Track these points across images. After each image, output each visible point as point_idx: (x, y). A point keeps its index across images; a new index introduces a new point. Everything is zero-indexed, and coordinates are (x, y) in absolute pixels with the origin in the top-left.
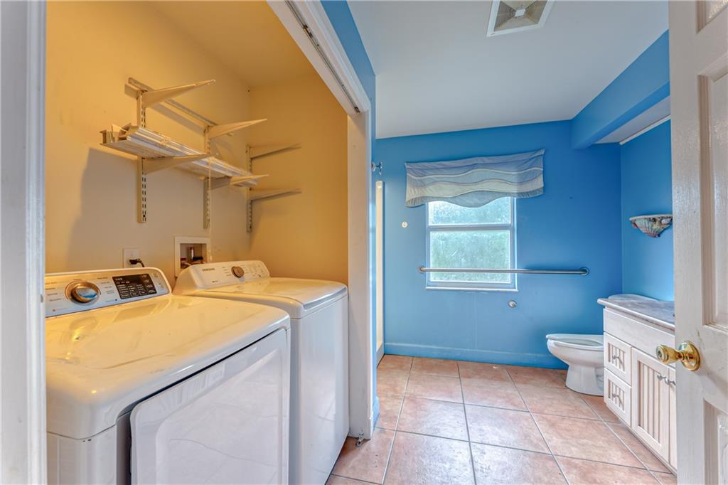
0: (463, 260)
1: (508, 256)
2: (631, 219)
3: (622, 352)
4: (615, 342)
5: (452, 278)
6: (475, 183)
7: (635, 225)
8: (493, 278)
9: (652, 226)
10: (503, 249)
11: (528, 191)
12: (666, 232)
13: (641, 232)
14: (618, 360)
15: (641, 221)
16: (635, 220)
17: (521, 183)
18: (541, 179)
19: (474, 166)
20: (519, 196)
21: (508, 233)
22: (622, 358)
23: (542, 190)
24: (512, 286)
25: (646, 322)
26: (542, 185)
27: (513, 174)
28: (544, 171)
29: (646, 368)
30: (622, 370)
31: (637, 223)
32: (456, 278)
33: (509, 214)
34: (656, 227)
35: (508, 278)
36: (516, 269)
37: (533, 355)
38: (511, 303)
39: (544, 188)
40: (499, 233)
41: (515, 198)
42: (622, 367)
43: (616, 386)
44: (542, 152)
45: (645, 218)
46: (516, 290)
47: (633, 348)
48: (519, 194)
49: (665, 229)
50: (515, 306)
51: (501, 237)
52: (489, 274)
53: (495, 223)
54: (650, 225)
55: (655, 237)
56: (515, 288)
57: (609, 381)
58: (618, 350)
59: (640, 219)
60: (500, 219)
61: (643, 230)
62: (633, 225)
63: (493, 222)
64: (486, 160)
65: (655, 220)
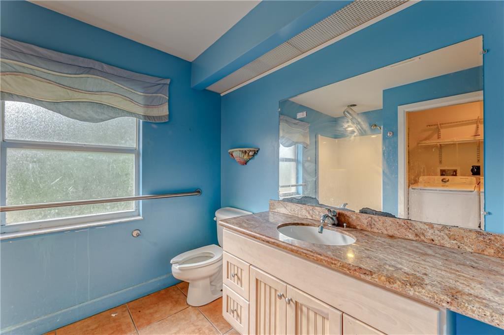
0: (71, 189)
1: (133, 182)
2: (229, 151)
3: (239, 270)
4: (234, 261)
5: (52, 216)
6: (91, 92)
7: (232, 155)
8: (114, 207)
9: (244, 156)
10: (126, 175)
11: (154, 115)
12: (250, 161)
13: (235, 160)
14: (236, 276)
15: (237, 153)
16: (233, 152)
17: (147, 106)
18: (166, 107)
19: (89, 70)
20: (145, 119)
21: (132, 157)
22: (239, 275)
23: (167, 118)
24: (136, 213)
25: (267, 244)
26: (168, 113)
27: (139, 95)
28: (169, 100)
29: (263, 285)
30: (239, 286)
31: (234, 154)
32: (58, 214)
33: (135, 137)
34: (246, 157)
35: (132, 207)
36: (141, 196)
37: (156, 280)
38: (135, 234)
39: (170, 116)
40: (123, 157)
41: (141, 121)
42: (239, 282)
43: (234, 301)
44: (168, 81)
45: (240, 151)
46: (140, 218)
47: (251, 266)
48: (146, 117)
49: (250, 159)
50: (138, 235)
51: (124, 161)
52: (108, 204)
53: (118, 145)
54: (242, 156)
55: (244, 165)
56: (139, 215)
57: (228, 296)
58: (236, 268)
59: (236, 151)
60: (123, 142)
61: (237, 159)
62: (231, 155)
63: (116, 143)
64: (106, 68)
65: (246, 152)
